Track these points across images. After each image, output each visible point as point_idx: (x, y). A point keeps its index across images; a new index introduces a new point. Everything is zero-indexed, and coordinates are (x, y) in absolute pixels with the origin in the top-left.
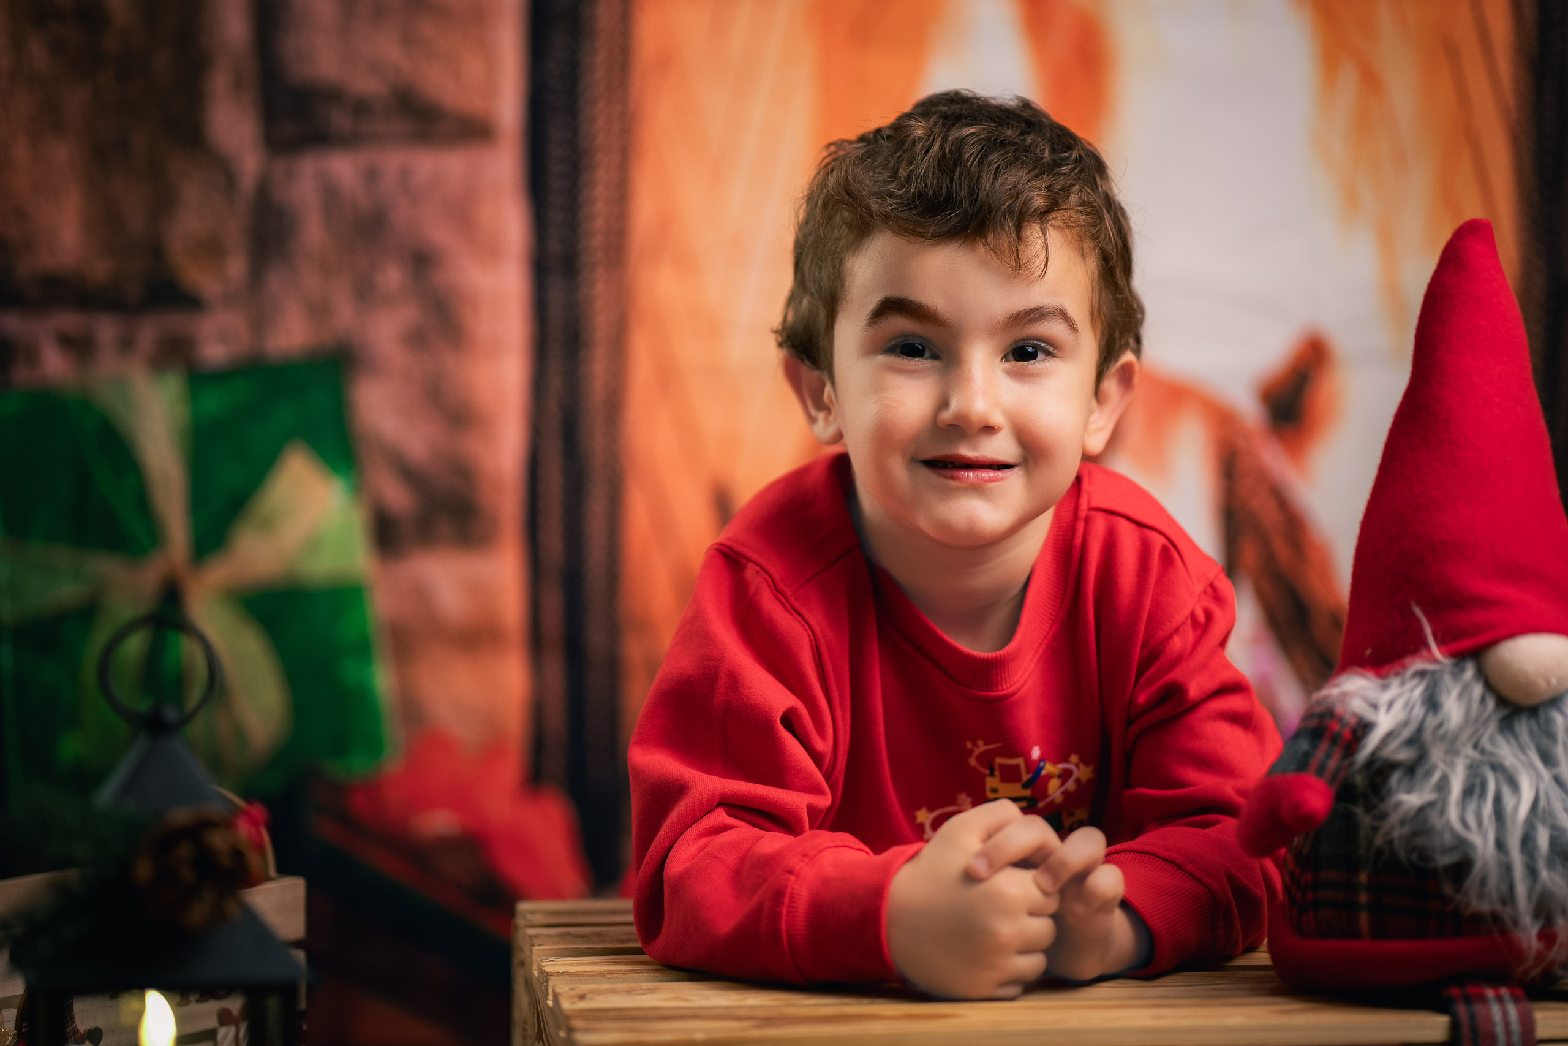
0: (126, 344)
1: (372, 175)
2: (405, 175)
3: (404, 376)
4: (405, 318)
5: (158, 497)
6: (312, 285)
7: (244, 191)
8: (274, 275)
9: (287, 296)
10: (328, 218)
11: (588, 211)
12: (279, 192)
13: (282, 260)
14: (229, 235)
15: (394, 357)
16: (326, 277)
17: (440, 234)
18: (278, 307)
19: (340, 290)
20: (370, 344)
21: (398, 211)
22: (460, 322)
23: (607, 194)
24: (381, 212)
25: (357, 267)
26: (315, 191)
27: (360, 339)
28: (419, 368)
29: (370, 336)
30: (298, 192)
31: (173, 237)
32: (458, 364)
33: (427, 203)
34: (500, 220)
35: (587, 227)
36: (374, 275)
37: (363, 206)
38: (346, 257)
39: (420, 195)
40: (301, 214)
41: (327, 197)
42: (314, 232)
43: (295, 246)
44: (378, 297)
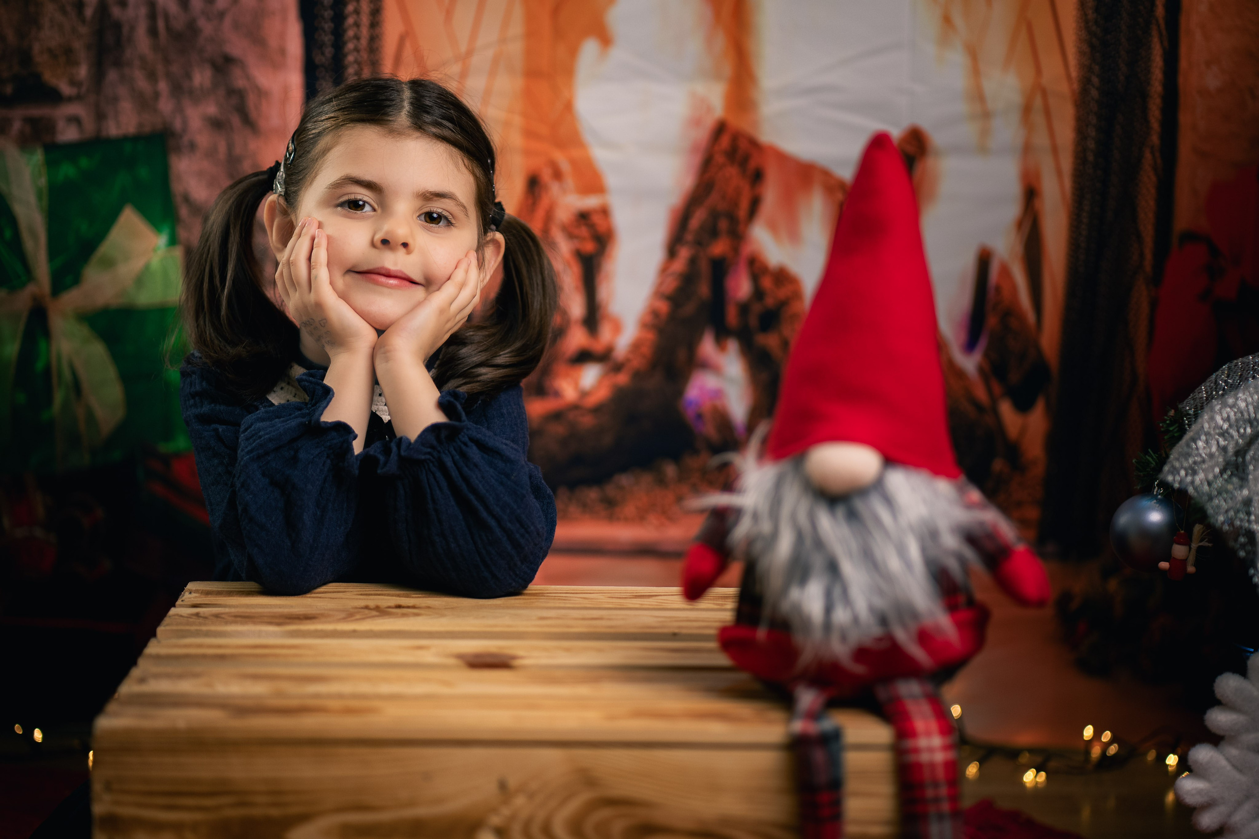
3: (211, 153)
4: (211, 109)
5: (29, 244)
6: (142, 83)
7: (89, 12)
8: (112, 75)
9: (122, 91)
10: (153, 32)
11: (351, 33)
12: (116, 12)
13: (118, 64)
14: (78, 45)
15: (203, 138)
16: (152, 76)
17: (237, 46)
18: (115, 99)
19: (163, 86)
20: (185, 129)
21: (206, 27)
22: (253, 114)
23: (365, 20)
24: (192, 28)
25: (175, 69)
26: (143, 11)
27: (178, 125)
28: (222, 148)
29: (185, 122)
30: (130, 12)
31: (36, 48)
32: (253, 145)
33: (228, 21)
34: (282, 36)
35: (350, 46)
36: (188, 76)
37: (179, 24)
38: (167, 61)
39: (221, 15)
40: (132, 28)
41: (152, 16)
42: (142, 42)
43: (128, 53)
44: (191, 92)
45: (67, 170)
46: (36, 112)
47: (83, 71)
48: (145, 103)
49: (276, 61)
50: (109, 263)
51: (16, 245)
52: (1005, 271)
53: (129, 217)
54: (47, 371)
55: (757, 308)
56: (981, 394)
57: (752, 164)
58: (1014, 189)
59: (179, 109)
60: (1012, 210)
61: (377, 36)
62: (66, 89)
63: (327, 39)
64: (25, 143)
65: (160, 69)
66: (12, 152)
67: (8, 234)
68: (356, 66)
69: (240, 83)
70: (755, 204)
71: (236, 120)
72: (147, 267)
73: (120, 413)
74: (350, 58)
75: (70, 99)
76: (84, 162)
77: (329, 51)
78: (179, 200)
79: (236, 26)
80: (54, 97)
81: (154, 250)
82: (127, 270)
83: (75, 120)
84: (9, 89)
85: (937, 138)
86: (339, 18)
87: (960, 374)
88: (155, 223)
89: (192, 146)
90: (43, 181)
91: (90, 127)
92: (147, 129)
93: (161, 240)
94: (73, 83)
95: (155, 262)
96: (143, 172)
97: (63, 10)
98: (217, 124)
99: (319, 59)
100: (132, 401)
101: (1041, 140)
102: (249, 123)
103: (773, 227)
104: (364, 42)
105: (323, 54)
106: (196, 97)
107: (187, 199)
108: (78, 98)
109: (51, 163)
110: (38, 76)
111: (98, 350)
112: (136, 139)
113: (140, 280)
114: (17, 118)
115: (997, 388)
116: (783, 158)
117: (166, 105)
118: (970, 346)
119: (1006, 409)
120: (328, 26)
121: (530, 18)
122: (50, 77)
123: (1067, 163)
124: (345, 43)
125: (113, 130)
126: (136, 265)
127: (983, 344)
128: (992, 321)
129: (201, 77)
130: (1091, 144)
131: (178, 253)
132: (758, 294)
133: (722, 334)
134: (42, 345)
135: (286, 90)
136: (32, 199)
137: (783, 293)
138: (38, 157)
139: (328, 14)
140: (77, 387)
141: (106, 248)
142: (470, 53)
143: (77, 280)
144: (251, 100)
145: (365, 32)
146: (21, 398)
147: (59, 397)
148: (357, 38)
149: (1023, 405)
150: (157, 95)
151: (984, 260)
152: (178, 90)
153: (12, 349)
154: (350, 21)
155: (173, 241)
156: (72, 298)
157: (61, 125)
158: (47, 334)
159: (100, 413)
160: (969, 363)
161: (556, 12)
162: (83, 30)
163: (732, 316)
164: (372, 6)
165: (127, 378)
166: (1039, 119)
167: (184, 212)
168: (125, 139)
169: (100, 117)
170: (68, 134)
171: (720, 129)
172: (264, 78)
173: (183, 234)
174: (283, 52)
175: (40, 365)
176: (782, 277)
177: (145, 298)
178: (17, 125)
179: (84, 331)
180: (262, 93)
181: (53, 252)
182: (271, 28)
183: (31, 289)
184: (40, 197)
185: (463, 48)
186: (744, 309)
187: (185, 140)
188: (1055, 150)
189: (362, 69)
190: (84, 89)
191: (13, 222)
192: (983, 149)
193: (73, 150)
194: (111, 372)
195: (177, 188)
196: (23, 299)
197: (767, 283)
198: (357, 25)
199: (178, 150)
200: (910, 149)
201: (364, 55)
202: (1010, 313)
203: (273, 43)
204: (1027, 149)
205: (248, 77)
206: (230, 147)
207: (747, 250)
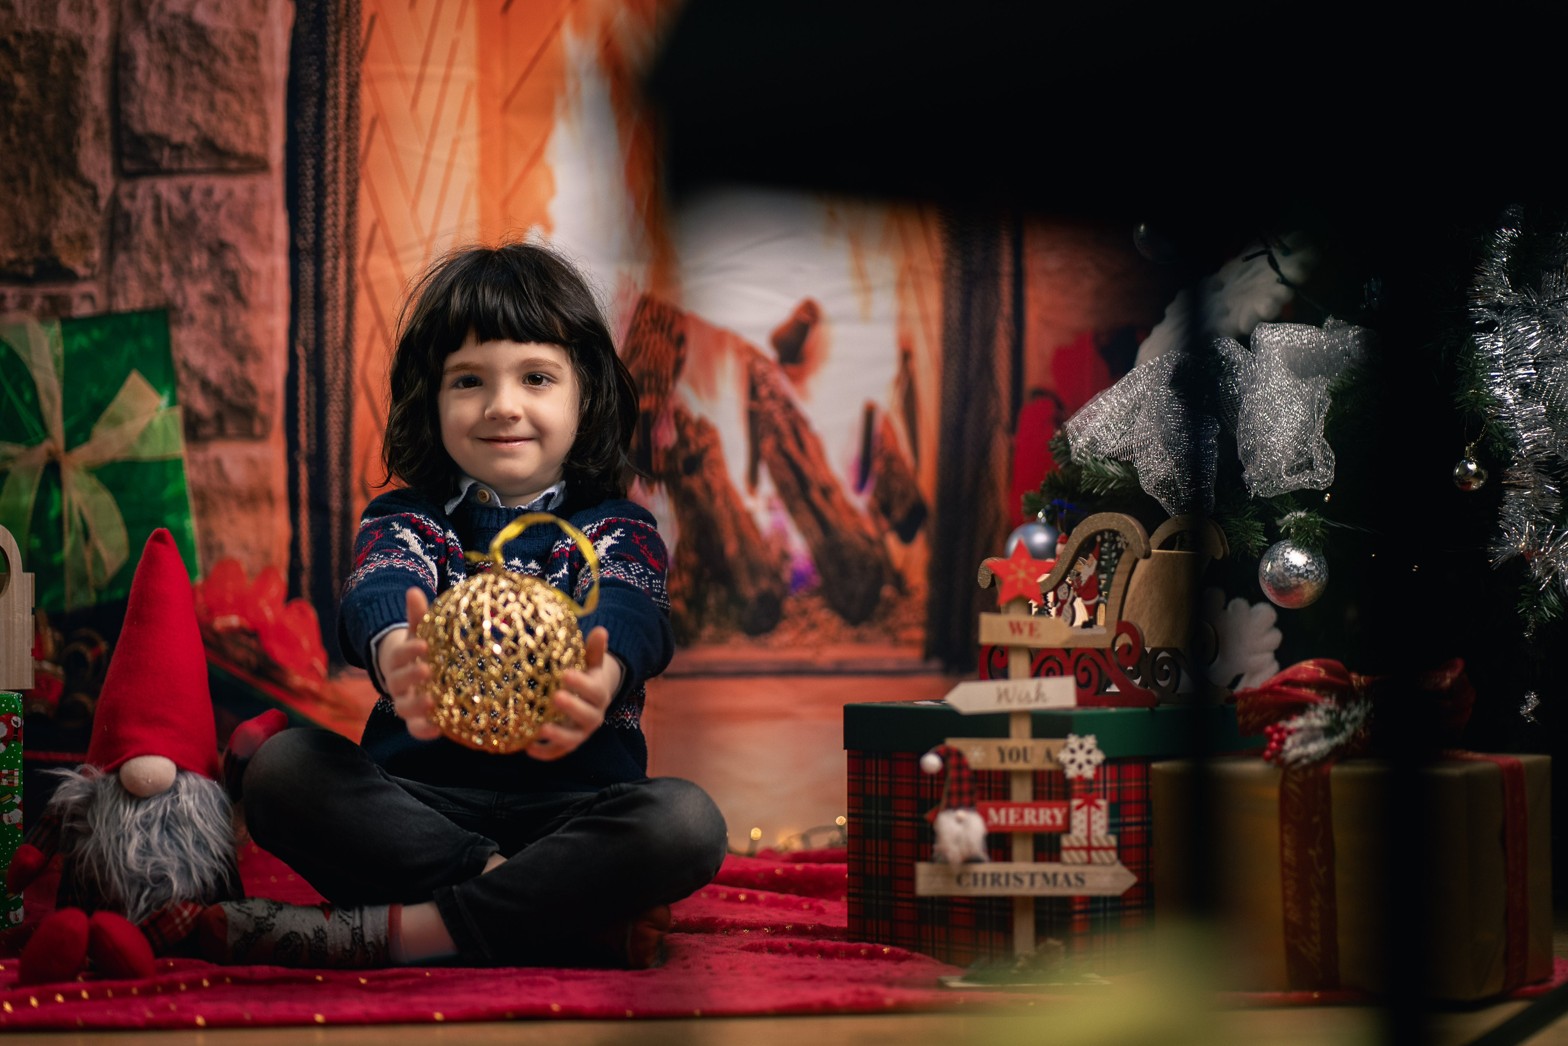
0: (24, 304)
1: (185, 195)
2: (209, 192)
3: (208, 325)
4: (208, 287)
5: (46, 405)
6: (147, 264)
7: (103, 203)
8: (122, 258)
9: (131, 272)
10: (158, 221)
11: (329, 222)
12: (126, 203)
13: (127, 248)
14: (92, 232)
15: (201, 312)
16: (156, 259)
17: (231, 233)
18: (124, 279)
19: (165, 268)
20: (185, 304)
21: (204, 217)
22: (244, 291)
23: (342, 210)
24: (192, 218)
25: (177, 253)
26: (149, 203)
27: (179, 300)
28: (217, 320)
29: (185, 299)
30: (139, 204)
31: (55, 235)
32: (243, 318)
33: (223, 212)
34: (271, 225)
35: (329, 232)
36: (188, 259)
37: (181, 213)
38: (169, 246)
39: (218, 207)
40: (140, 218)
41: (157, 207)
42: (148, 230)
43: (136, 239)
44: (191, 273)
45: (81, 341)
46: (54, 290)
47: (96, 255)
48: (150, 282)
49: (264, 246)
50: (117, 422)
51: (35, 406)
52: (887, 423)
53: (135, 380)
54: (60, 519)
55: (682, 454)
56: (870, 529)
57: (676, 330)
58: (891, 353)
59: (180, 287)
60: (890, 370)
61: (353, 224)
62: (81, 270)
63: (309, 226)
64: (44, 317)
65: (163, 254)
66: (33, 325)
67: (28, 396)
68: (333, 249)
69: (232, 264)
70: (679, 365)
71: (229, 297)
72: (150, 425)
73: (124, 555)
74: (329, 243)
75: (85, 279)
76: (96, 334)
77: (311, 237)
78: (179, 365)
79: (230, 216)
80: (70, 277)
81: (157, 410)
82: (132, 428)
83: (90, 297)
84: (30, 271)
85: (828, 308)
86: (319, 209)
87: (852, 512)
88: (158, 389)
89: (192, 319)
90: (60, 350)
91: (101, 303)
92: (152, 304)
93: (163, 401)
94: (87, 264)
95: (157, 421)
96: (148, 342)
97: (80, 202)
98: (213, 300)
99: (301, 244)
100: (134, 545)
101: (913, 310)
102: (241, 299)
103: (694, 384)
104: (341, 228)
105: (305, 239)
106: (195, 277)
107: (186, 365)
108: (92, 278)
109: (67, 335)
110: (55, 260)
111: (106, 498)
112: (143, 313)
113: (144, 436)
114: (38, 295)
115: (885, 523)
116: (702, 326)
117: (168, 285)
118: (860, 487)
119: (892, 542)
120: (310, 215)
121: (484, 208)
122: (66, 260)
123: (935, 329)
124: (324, 230)
125: (121, 305)
126: (141, 423)
127: (871, 484)
128: (878, 466)
129: (199, 260)
130: (955, 313)
131: (178, 412)
132: (683, 441)
133: (651, 478)
134: (55, 495)
135: (273, 271)
136: (50, 366)
137: (703, 441)
138: (56, 329)
139: (310, 205)
140: (86, 534)
141: (113, 409)
142: (433, 237)
143: (87, 438)
144: (243, 279)
145: (342, 221)
146: (36, 543)
147: (69, 541)
148: (335, 225)
149: (906, 536)
150: (160, 276)
151: (870, 413)
152: (179, 271)
153: (28, 500)
154: (329, 211)
155: (173, 402)
156: (83, 454)
157: (76, 301)
158: (59, 485)
159: (105, 554)
160: (860, 502)
161: (505, 203)
162: (98, 219)
163: (659, 462)
164: (348, 198)
165: (130, 524)
166: (910, 293)
167: (183, 376)
168: (133, 313)
169: (111, 293)
170: (83, 309)
171: (645, 302)
172: (253, 260)
173: (182, 395)
174: (271, 238)
175: (53, 513)
176: (703, 427)
177: (148, 452)
178: (37, 302)
179: (94, 482)
180: (252, 273)
181: (67, 414)
182: (261, 218)
183: (47, 445)
184: (56, 364)
185: (427, 233)
186: (671, 454)
187: (185, 313)
188: (925, 318)
189: (338, 253)
190: (97, 270)
191: (33, 386)
192: (865, 318)
193: (86, 323)
194: (117, 518)
195: (177, 356)
196: (39, 455)
197: (690, 432)
198: (335, 214)
199: (178, 322)
200: (806, 317)
201: (341, 239)
202: (892, 459)
203: (262, 230)
204: (902, 318)
205: (239, 259)
206: (224, 320)
207: (671, 405)
